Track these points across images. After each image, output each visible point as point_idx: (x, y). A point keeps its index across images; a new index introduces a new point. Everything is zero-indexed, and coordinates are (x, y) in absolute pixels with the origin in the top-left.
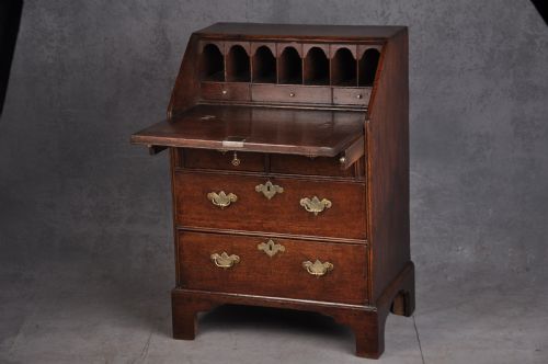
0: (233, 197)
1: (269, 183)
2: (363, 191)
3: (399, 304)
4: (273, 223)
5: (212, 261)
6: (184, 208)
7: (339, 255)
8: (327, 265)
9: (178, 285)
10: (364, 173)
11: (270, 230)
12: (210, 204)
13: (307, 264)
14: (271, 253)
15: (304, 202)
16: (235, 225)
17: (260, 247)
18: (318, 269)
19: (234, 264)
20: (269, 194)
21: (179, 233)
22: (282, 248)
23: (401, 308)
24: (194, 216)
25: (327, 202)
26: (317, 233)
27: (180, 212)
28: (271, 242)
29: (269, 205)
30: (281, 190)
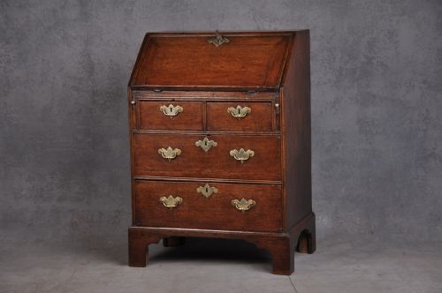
0: (177, 151)
1: (206, 139)
2: (278, 142)
3: (304, 244)
4: (209, 170)
5: (161, 203)
6: (139, 162)
7: (260, 193)
8: (251, 202)
9: (134, 224)
10: (279, 129)
11: (206, 176)
12: (160, 158)
13: (236, 202)
14: (207, 195)
15: (232, 152)
16: (179, 173)
17: (198, 190)
18: (243, 206)
19: (178, 205)
20: (206, 148)
21: (135, 181)
22: (216, 190)
23: (305, 248)
24: (147, 167)
25: (250, 152)
26: (243, 178)
27: (137, 165)
28: (207, 185)
29: (206, 156)
30: (215, 144)
